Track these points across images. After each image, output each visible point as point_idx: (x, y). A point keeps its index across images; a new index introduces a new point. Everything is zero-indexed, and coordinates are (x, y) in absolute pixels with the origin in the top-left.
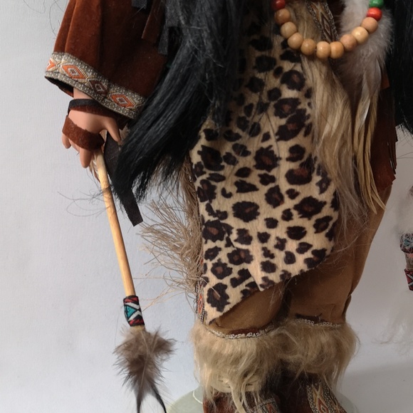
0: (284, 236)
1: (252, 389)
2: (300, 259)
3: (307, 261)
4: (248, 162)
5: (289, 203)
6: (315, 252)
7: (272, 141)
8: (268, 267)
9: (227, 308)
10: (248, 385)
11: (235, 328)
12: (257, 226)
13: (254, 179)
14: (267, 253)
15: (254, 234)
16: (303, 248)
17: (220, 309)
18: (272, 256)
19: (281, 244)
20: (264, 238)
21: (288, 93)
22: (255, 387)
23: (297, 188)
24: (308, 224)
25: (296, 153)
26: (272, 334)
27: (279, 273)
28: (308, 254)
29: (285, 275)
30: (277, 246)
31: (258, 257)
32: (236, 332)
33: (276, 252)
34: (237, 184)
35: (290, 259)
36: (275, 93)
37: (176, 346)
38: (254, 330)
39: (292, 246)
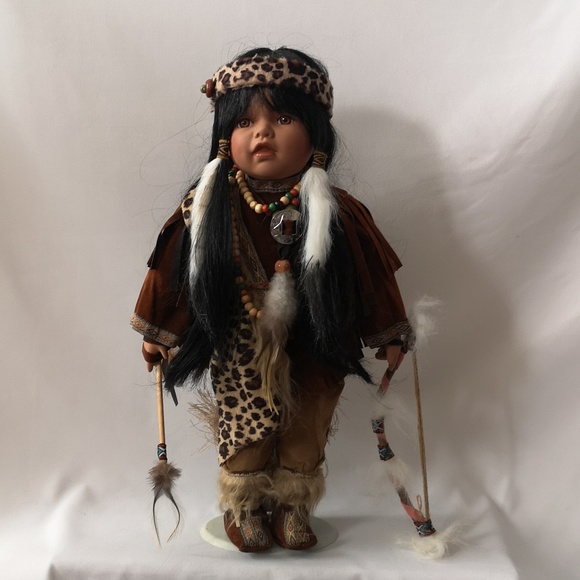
0: (251, 418)
1: (245, 509)
2: (258, 431)
3: (262, 433)
4: (229, 375)
5: (250, 400)
6: (266, 428)
7: (237, 365)
8: (239, 435)
9: (228, 457)
10: (243, 506)
11: (236, 470)
12: (237, 411)
13: (233, 384)
14: (239, 427)
15: (234, 416)
16: (260, 425)
17: (224, 458)
18: (242, 429)
19: (248, 423)
20: (239, 418)
21: (242, 341)
22: (248, 508)
23: (251, 392)
24: (260, 412)
25: (249, 373)
26: (258, 476)
27: (245, 438)
28: (262, 430)
29: (249, 440)
30: (246, 423)
31: (234, 429)
32: (235, 473)
33: (246, 426)
34: (226, 386)
35: (253, 431)
36: (237, 340)
37: (182, 473)
38: (246, 472)
39: (254, 424)
